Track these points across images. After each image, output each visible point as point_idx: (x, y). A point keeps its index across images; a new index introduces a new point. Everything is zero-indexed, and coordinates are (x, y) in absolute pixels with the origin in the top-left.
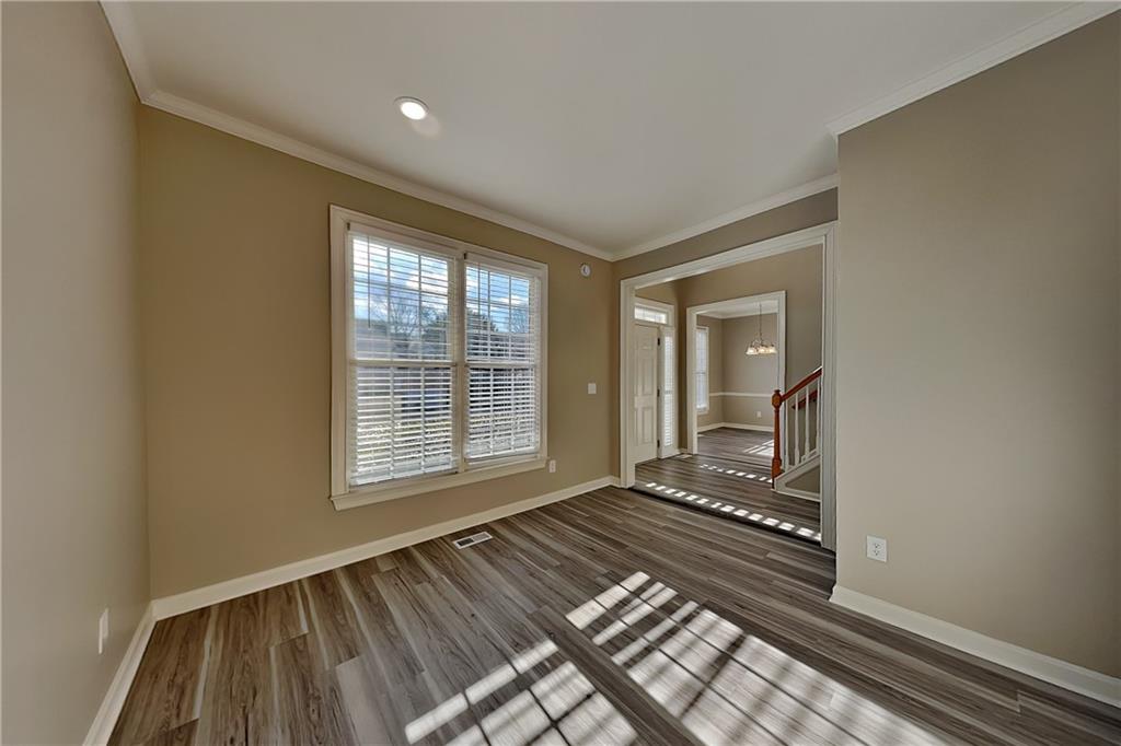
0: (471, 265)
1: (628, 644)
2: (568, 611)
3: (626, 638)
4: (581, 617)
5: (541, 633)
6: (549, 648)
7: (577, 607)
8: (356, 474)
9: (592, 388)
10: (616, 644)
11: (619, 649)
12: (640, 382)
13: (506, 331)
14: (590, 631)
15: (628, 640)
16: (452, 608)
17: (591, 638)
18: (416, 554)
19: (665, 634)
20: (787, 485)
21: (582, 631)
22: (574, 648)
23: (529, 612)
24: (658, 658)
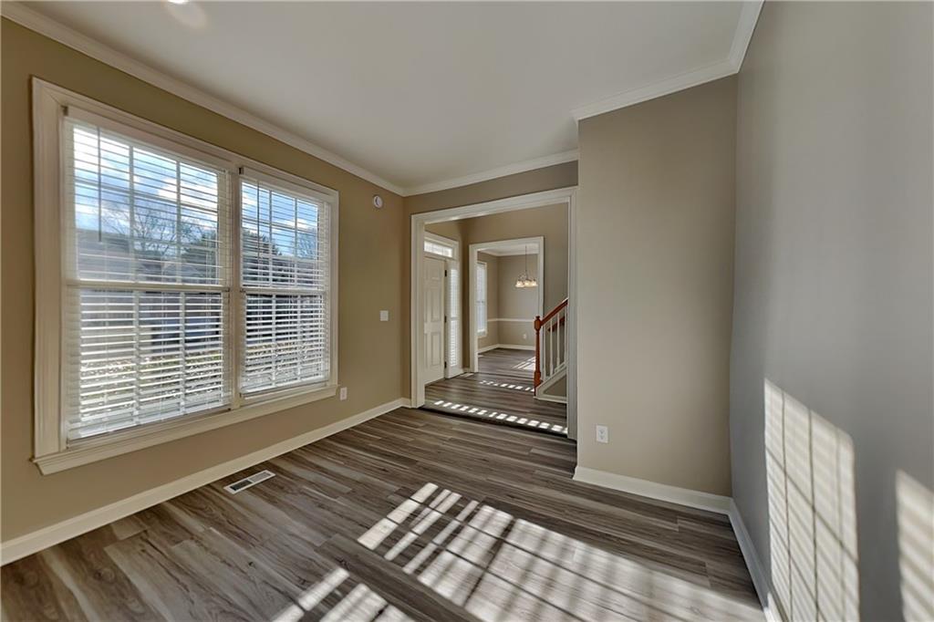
0: (249, 181)
1: (418, 552)
2: (360, 534)
3: (417, 546)
4: (371, 539)
5: (330, 563)
6: (341, 575)
7: (369, 529)
8: (79, 425)
9: (384, 316)
10: (406, 556)
11: (410, 559)
12: (429, 308)
13: (292, 255)
14: (383, 549)
15: (419, 548)
16: (224, 562)
17: (383, 555)
18: (174, 510)
19: (451, 535)
20: (545, 392)
21: (375, 551)
22: (367, 570)
23: (318, 545)
24: (446, 557)
